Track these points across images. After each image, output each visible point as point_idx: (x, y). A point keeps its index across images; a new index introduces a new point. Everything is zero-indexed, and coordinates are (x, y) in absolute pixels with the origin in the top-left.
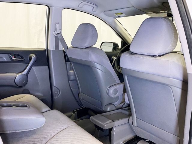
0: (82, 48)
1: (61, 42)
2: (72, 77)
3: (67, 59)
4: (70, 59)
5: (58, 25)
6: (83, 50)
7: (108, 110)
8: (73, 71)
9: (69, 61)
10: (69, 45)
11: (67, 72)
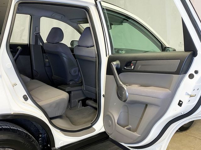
0: (54, 43)
1: (39, 39)
2: (47, 65)
3: (44, 51)
4: (46, 51)
5: (37, 28)
6: (54, 44)
7: (71, 84)
8: (48, 60)
9: (45, 53)
10: (45, 41)
11: (44, 61)
